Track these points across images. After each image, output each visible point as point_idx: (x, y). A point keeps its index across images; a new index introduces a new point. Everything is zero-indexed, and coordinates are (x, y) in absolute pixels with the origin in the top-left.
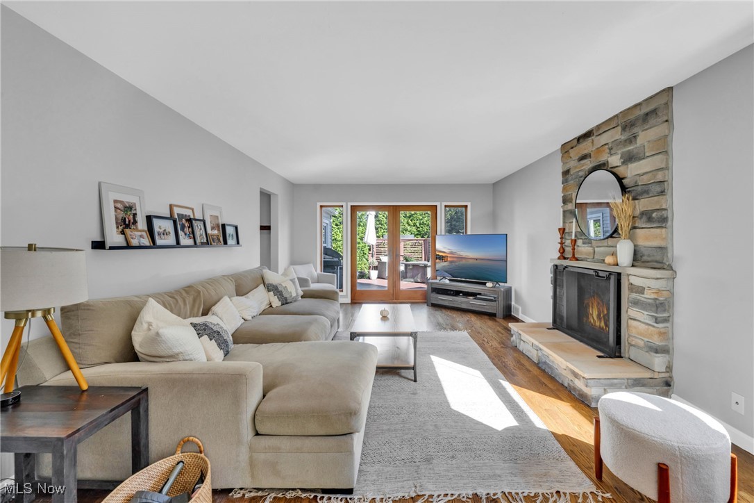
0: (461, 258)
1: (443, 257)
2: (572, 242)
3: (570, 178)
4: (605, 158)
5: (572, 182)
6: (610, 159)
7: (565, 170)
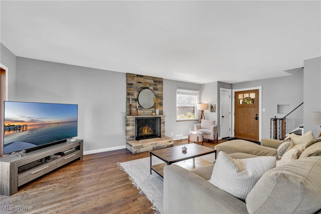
0: (44, 124)
1: (20, 126)
2: (137, 109)
3: (133, 87)
4: (148, 86)
5: (133, 88)
6: (150, 87)
7: (129, 83)
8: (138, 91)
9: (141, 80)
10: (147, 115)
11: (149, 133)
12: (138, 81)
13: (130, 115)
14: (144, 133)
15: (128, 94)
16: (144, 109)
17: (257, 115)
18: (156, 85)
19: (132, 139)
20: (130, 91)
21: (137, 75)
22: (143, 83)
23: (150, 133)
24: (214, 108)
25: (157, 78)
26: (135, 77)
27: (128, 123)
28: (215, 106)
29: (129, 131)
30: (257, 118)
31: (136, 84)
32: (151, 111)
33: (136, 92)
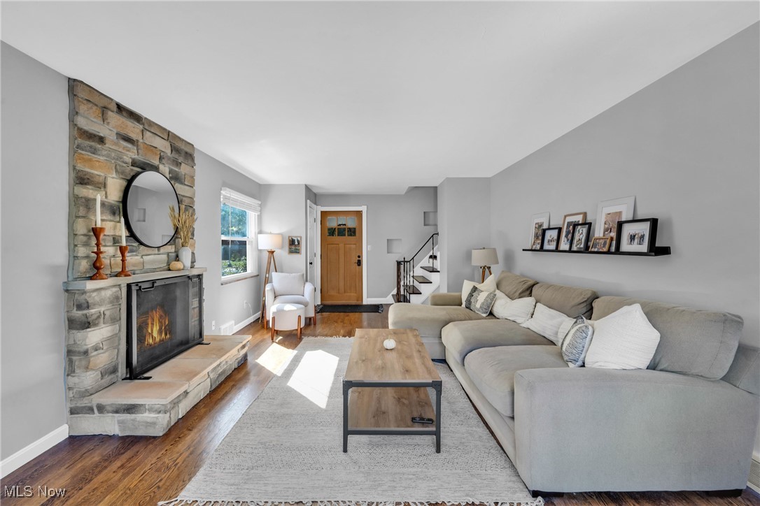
2: (122, 250)
3: (104, 153)
4: (156, 162)
5: (102, 158)
6: (161, 167)
7: (86, 128)
8: (123, 173)
9: (133, 130)
10: (154, 270)
11: (163, 335)
12: (122, 132)
13: (91, 278)
14: (151, 341)
15: (82, 179)
16: (142, 247)
17: (359, 257)
18: (178, 164)
19: (108, 379)
20: (92, 167)
21: (120, 108)
22: (141, 146)
23: (166, 335)
24: (296, 243)
25: (179, 138)
26: (112, 111)
27: (93, 311)
28: (299, 239)
29: (96, 349)
30: (359, 263)
31: (116, 144)
32: (165, 257)
33: (114, 175)
